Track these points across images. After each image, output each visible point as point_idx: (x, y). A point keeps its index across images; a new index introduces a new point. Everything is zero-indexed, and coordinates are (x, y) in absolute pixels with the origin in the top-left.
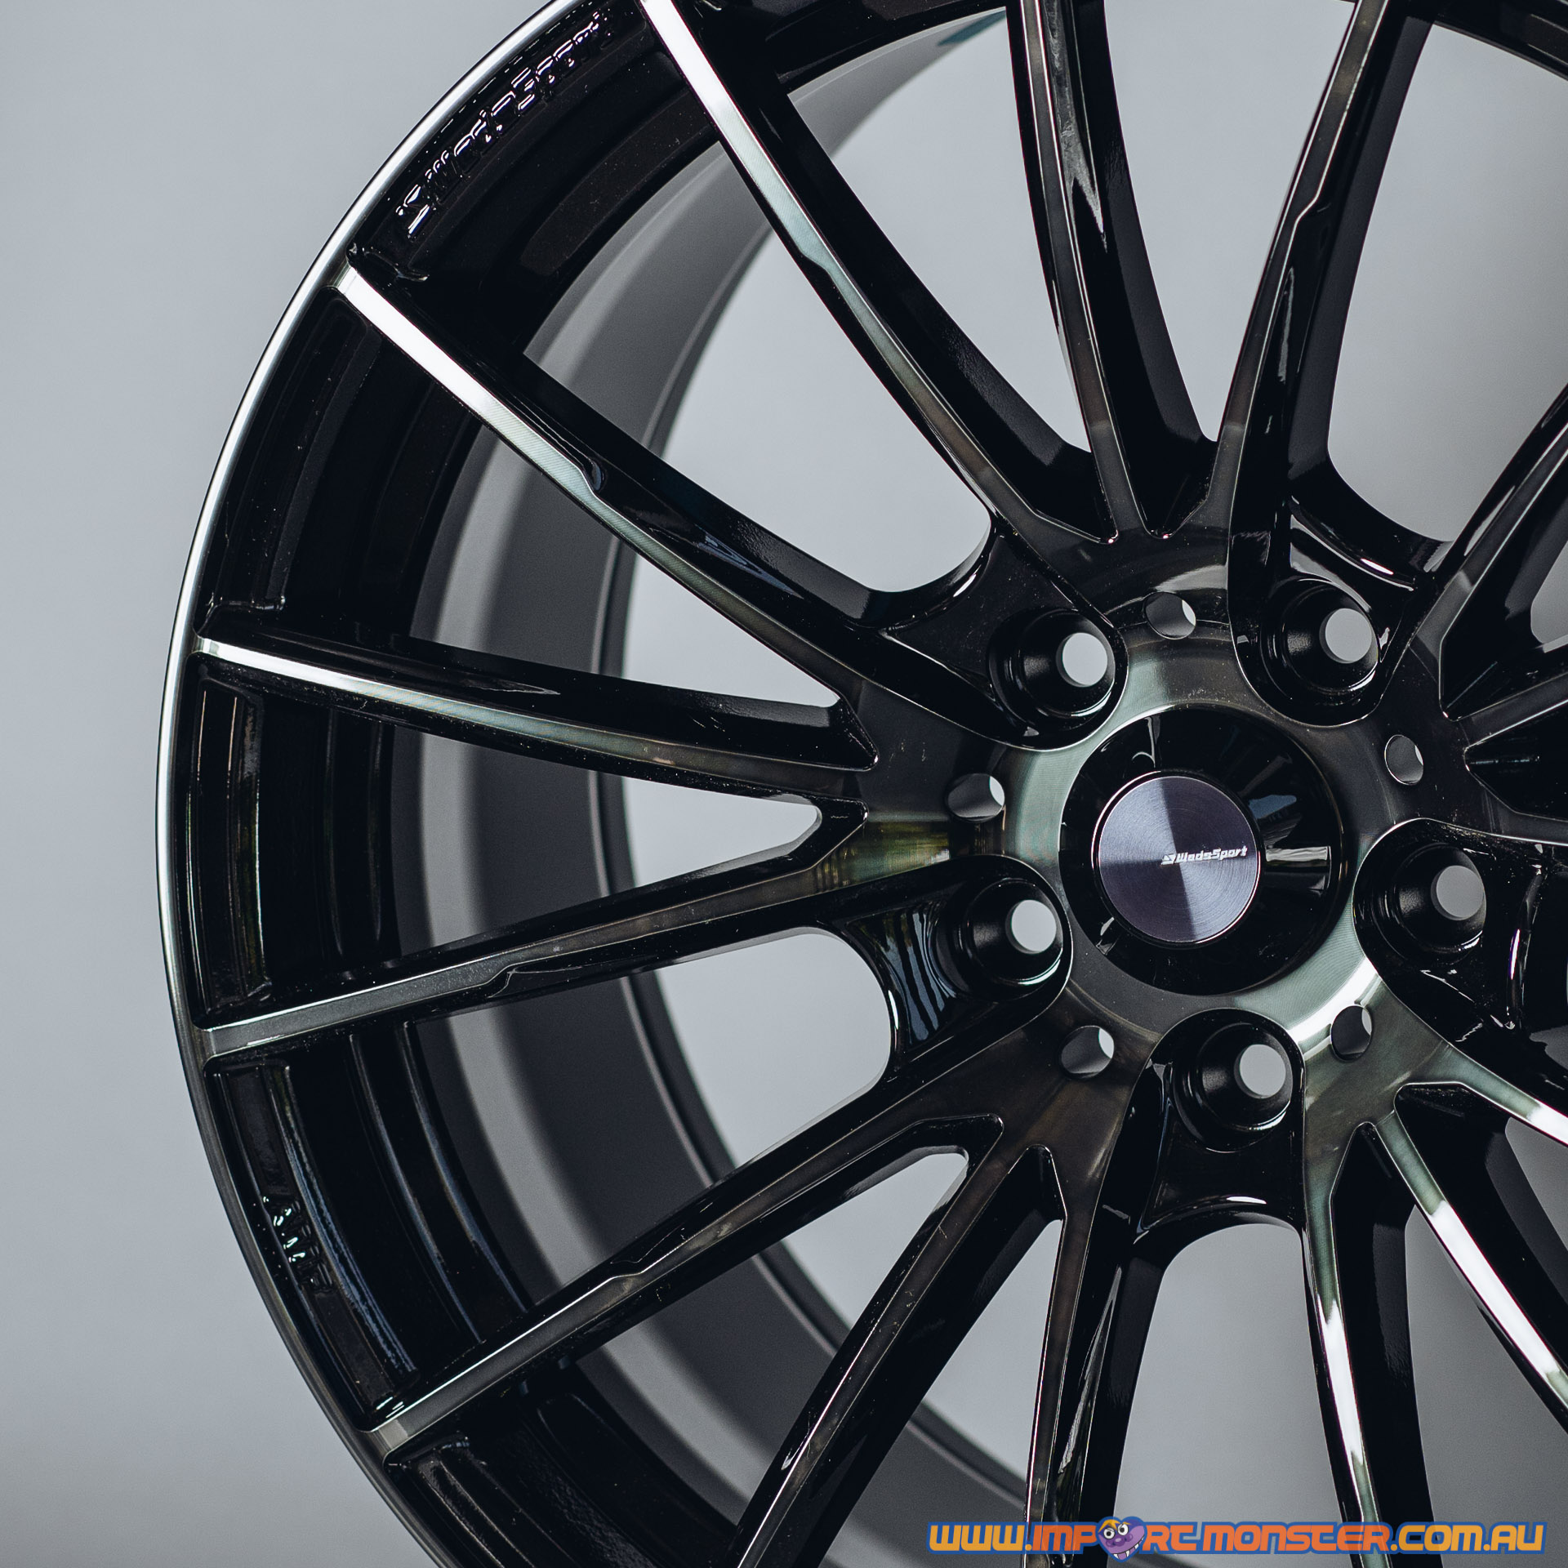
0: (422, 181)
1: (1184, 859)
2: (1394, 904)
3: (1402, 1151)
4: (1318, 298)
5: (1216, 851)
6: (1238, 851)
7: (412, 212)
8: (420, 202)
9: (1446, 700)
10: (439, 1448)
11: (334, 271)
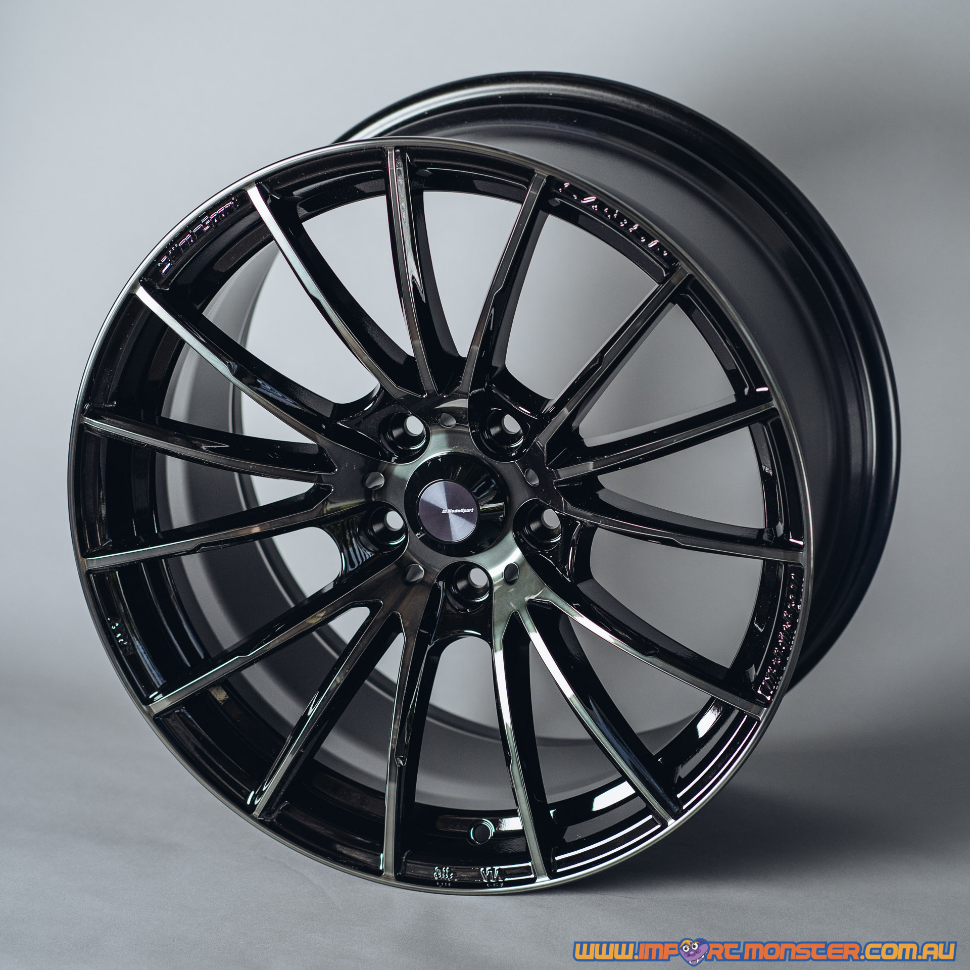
0: (168, 255)
1: (450, 511)
2: (529, 528)
3: (528, 624)
4: (502, 321)
5: (462, 509)
6: (470, 510)
7: (163, 266)
8: (167, 262)
9: (548, 462)
10: (174, 711)
11: (134, 287)
